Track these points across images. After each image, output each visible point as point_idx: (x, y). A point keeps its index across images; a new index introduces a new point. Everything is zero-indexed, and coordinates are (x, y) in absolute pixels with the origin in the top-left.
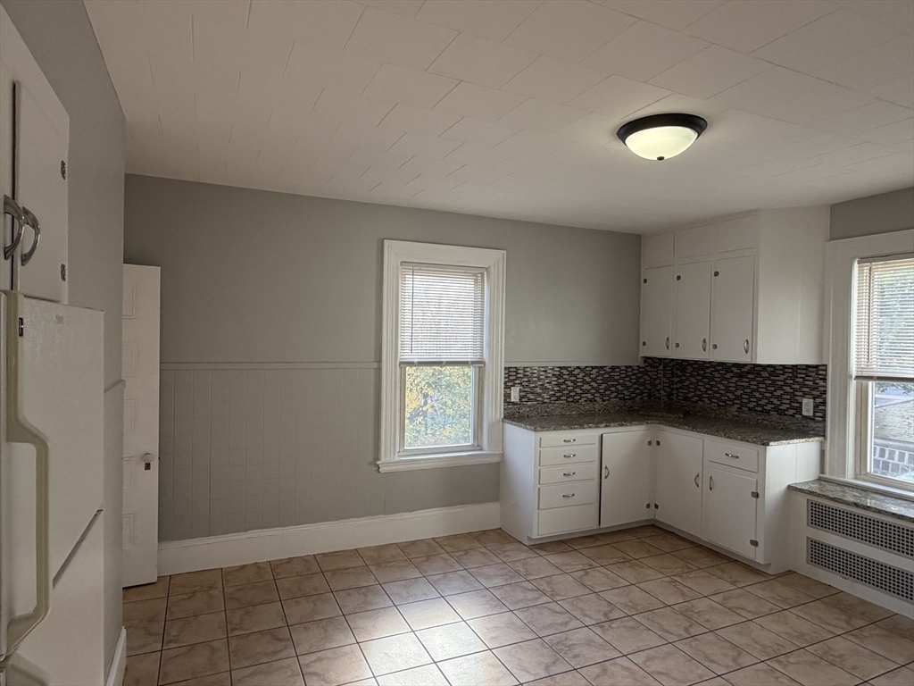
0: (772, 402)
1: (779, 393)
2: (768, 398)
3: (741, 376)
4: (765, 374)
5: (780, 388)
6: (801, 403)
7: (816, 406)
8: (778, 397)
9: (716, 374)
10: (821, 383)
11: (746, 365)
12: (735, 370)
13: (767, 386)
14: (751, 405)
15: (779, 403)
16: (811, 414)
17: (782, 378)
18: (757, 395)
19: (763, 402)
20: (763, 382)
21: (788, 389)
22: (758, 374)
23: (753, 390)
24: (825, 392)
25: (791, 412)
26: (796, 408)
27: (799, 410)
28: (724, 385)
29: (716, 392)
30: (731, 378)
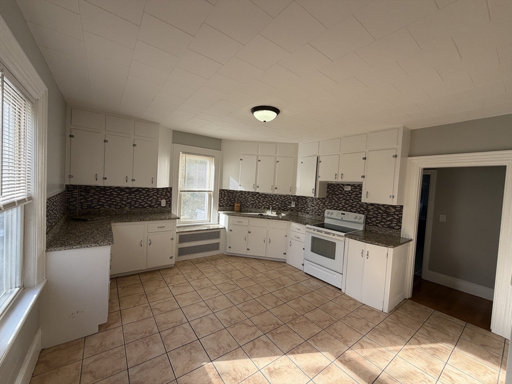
0: (147, 203)
1: (150, 199)
3: (130, 193)
4: (144, 192)
5: (151, 197)
6: (161, 202)
7: (167, 202)
8: (150, 201)
9: (114, 193)
10: (168, 194)
11: (134, 188)
12: (127, 190)
13: (145, 196)
14: (137, 205)
15: (151, 203)
16: (165, 205)
17: (152, 193)
18: (140, 201)
19: (143, 203)
20: (143, 195)
21: (155, 197)
22: (141, 192)
23: (137, 199)
24: (171, 197)
25: (156, 206)
26: (158, 204)
27: (160, 204)
28: (119, 198)
29: (114, 202)
30: (124, 194)
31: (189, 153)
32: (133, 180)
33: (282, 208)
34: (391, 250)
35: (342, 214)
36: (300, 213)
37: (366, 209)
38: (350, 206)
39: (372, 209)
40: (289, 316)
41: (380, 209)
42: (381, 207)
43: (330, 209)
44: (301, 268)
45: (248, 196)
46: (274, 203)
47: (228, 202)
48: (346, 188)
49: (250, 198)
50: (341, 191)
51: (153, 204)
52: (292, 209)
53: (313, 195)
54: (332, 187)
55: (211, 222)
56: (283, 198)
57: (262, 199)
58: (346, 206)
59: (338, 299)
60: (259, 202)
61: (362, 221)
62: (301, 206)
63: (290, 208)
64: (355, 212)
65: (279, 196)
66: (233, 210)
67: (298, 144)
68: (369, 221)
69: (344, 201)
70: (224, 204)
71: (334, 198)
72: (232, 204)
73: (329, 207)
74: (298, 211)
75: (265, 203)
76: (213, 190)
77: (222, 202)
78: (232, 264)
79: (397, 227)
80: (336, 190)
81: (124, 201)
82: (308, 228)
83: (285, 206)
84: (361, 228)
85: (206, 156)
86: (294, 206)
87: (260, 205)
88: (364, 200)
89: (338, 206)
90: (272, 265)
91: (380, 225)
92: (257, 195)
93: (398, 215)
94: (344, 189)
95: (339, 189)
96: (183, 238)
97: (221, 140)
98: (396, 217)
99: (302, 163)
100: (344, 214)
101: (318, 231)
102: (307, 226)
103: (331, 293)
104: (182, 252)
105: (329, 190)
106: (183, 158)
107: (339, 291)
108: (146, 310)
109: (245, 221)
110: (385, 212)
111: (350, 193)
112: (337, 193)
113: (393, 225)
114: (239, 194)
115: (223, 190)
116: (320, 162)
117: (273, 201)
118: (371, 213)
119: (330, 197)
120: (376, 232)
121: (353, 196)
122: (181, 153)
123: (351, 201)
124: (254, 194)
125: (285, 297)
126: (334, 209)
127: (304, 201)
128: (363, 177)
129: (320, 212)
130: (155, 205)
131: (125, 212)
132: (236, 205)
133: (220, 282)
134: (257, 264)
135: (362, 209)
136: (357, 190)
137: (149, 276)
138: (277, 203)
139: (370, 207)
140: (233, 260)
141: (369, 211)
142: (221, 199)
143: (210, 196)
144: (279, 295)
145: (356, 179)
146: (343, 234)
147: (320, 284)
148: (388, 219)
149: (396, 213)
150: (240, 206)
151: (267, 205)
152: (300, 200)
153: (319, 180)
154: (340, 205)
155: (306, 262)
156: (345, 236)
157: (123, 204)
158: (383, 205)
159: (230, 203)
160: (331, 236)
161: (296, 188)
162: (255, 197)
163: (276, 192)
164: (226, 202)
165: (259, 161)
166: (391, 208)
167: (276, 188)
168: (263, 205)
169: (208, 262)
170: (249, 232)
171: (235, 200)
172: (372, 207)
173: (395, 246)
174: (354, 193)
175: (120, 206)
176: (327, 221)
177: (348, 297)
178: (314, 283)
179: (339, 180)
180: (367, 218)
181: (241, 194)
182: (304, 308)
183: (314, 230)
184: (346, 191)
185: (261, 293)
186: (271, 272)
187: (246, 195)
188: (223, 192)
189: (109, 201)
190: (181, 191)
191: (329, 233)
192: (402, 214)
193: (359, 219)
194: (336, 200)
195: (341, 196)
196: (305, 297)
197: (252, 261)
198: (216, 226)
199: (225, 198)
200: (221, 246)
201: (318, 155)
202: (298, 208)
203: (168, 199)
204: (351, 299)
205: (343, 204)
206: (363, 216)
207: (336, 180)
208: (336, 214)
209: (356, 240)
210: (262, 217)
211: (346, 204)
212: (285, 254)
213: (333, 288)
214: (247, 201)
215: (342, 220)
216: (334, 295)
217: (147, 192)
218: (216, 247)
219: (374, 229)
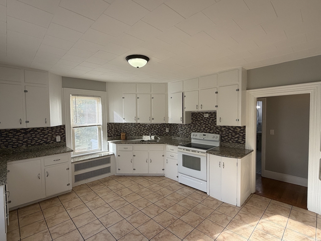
0: (43, 140)
1: (46, 136)
2: (42, 139)
3: (26, 133)
4: (39, 131)
5: (47, 134)
6: (56, 138)
7: (61, 138)
8: (46, 138)
9: (10, 134)
10: (62, 130)
11: (29, 128)
12: (23, 131)
13: (40, 135)
14: (33, 143)
15: (46, 140)
16: (60, 141)
17: (47, 131)
18: (36, 139)
19: (39, 141)
20: (39, 134)
21: (50, 134)
22: (36, 131)
23: (33, 138)
24: (65, 133)
25: (52, 142)
26: (54, 140)
27: (55, 140)
28: (15, 138)
29: (10, 142)
30: (20, 134)
31: (78, 95)
32: (27, 122)
33: (159, 134)
34: (239, 160)
35: (203, 135)
36: (172, 136)
37: (221, 130)
38: (209, 129)
39: (225, 130)
40: (169, 221)
41: (230, 129)
42: (231, 128)
43: (195, 132)
44: (176, 179)
45: (131, 127)
46: (153, 130)
47: (115, 133)
48: (205, 115)
49: (133, 128)
50: (202, 117)
51: (49, 141)
52: (167, 134)
53: (181, 123)
54: (195, 115)
55: (102, 151)
56: (159, 126)
57: (143, 128)
58: (206, 129)
59: (205, 201)
60: (141, 131)
61: (218, 139)
62: (173, 131)
63: (165, 133)
64: (213, 133)
65: (156, 124)
66: (120, 139)
67: (167, 83)
68: (223, 139)
69: (204, 125)
70: (112, 134)
71: (197, 123)
72: (119, 134)
73: (194, 130)
74: (171, 135)
75: (145, 131)
76: (101, 124)
77: (110, 133)
78: (122, 183)
79: (243, 142)
80: (198, 117)
81: (20, 140)
82: (179, 148)
83: (161, 132)
84: (218, 144)
85: (94, 96)
86: (168, 132)
87: (141, 133)
88: (219, 124)
89: (201, 129)
90: (154, 180)
91: (231, 141)
92: (139, 125)
93: (242, 133)
94: (203, 116)
95: (200, 117)
96: (78, 166)
97: (105, 82)
98: (241, 134)
99: (171, 98)
100: (205, 135)
101: (187, 150)
102: (179, 147)
103: (199, 197)
104: (78, 178)
105: (193, 117)
106: (72, 99)
107: (205, 194)
108: (46, 236)
109: (129, 147)
110: (234, 131)
111: (208, 119)
112: (199, 119)
113: (240, 140)
114: (124, 125)
115: (110, 123)
116: (185, 96)
117: (152, 129)
118: (224, 133)
119: (194, 122)
120: (229, 147)
121: (210, 121)
122: (71, 95)
123: (209, 125)
124: (136, 125)
125: (165, 206)
126: (198, 132)
127: (175, 127)
128: (217, 106)
129: (187, 135)
130: (50, 141)
131: (22, 150)
132: (122, 134)
133: (111, 200)
134: (142, 180)
135: (218, 130)
136: (213, 116)
137: (48, 203)
138: (155, 130)
139: (223, 129)
140: (122, 179)
141: (222, 132)
142: (110, 131)
143: (99, 129)
144: (160, 204)
145: (211, 108)
146: (205, 151)
147: (191, 191)
148: (236, 136)
149: (241, 131)
150: (126, 135)
151: (147, 133)
152: (172, 127)
153: (185, 110)
154: (202, 128)
155: (180, 175)
156: (207, 152)
157: (19, 144)
158: (232, 127)
159: (117, 133)
160: (197, 153)
161: (168, 118)
162: (137, 127)
163: (153, 122)
164: (114, 133)
165: (138, 98)
166: (238, 128)
167: (153, 119)
168: (144, 133)
169: (102, 184)
170: (134, 156)
171: (121, 130)
172: (224, 128)
173: (242, 157)
174: (211, 119)
175: (17, 145)
176: (193, 141)
177: (212, 198)
178: (187, 190)
179: (200, 110)
180: (221, 137)
181: (125, 126)
182: (180, 213)
183: (184, 150)
184: (205, 118)
185: (146, 205)
186: (153, 186)
187: (130, 126)
188: (110, 125)
189: (5, 142)
190: (73, 127)
191: (195, 151)
192: (245, 132)
193: (216, 138)
194: (199, 125)
195: (202, 121)
196: (180, 203)
197: (137, 178)
198: (106, 153)
199: (113, 130)
200: (112, 169)
201: (183, 91)
202: (171, 133)
203: (62, 135)
204: (214, 199)
205: (204, 127)
206: (218, 136)
207: (197, 110)
208: (199, 135)
209: (215, 155)
210: (143, 142)
211: (206, 127)
212: (163, 170)
213: (200, 193)
214: (131, 130)
215: (204, 140)
216: (202, 198)
217: (42, 130)
218: (108, 170)
219: (227, 144)
